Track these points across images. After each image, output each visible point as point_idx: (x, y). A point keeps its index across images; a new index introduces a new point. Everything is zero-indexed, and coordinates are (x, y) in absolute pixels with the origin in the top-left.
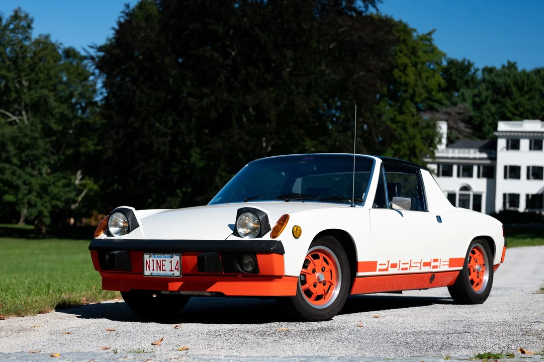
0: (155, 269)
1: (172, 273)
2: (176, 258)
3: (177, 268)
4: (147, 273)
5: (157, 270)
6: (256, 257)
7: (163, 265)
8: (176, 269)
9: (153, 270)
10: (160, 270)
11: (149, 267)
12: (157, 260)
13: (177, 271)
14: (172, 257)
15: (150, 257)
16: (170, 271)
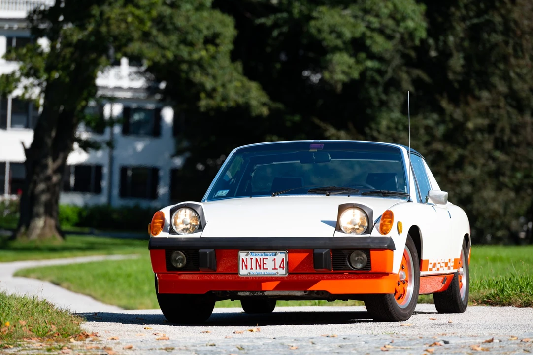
0: (254, 267)
1: (275, 271)
2: (281, 256)
3: (282, 266)
4: (243, 272)
5: (256, 269)
6: (370, 253)
7: (264, 264)
8: (280, 267)
9: (252, 269)
10: (260, 268)
11: (246, 267)
12: (256, 259)
13: (282, 269)
14: (275, 255)
15: (247, 255)
16: (273, 269)
